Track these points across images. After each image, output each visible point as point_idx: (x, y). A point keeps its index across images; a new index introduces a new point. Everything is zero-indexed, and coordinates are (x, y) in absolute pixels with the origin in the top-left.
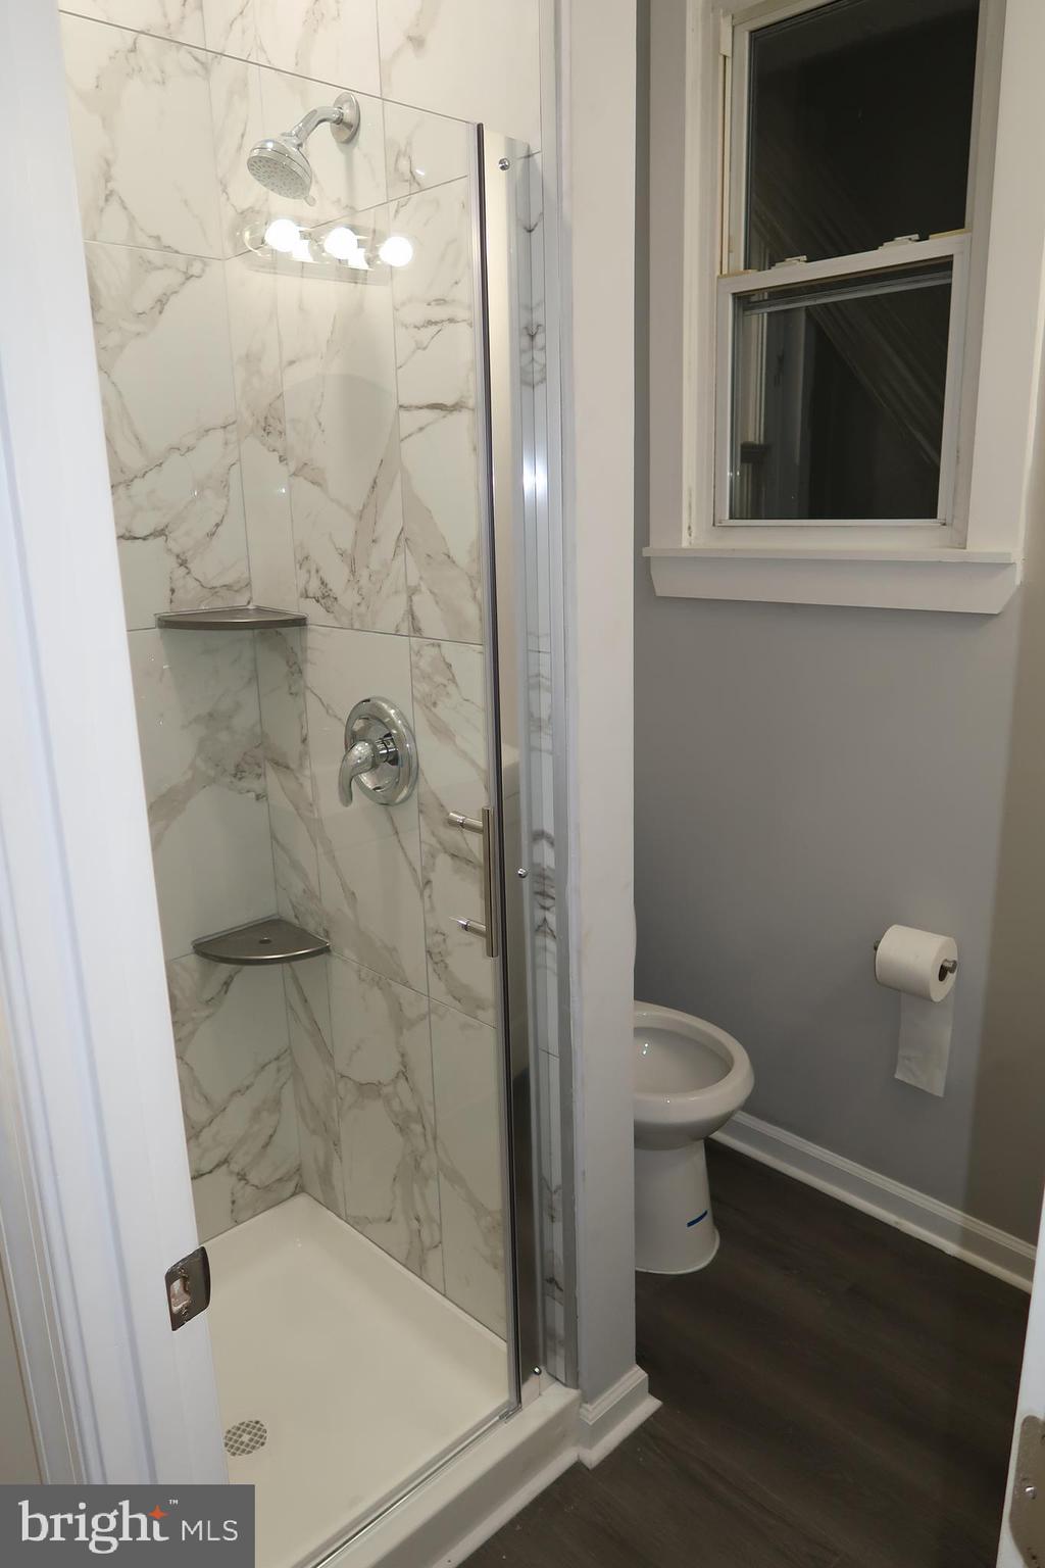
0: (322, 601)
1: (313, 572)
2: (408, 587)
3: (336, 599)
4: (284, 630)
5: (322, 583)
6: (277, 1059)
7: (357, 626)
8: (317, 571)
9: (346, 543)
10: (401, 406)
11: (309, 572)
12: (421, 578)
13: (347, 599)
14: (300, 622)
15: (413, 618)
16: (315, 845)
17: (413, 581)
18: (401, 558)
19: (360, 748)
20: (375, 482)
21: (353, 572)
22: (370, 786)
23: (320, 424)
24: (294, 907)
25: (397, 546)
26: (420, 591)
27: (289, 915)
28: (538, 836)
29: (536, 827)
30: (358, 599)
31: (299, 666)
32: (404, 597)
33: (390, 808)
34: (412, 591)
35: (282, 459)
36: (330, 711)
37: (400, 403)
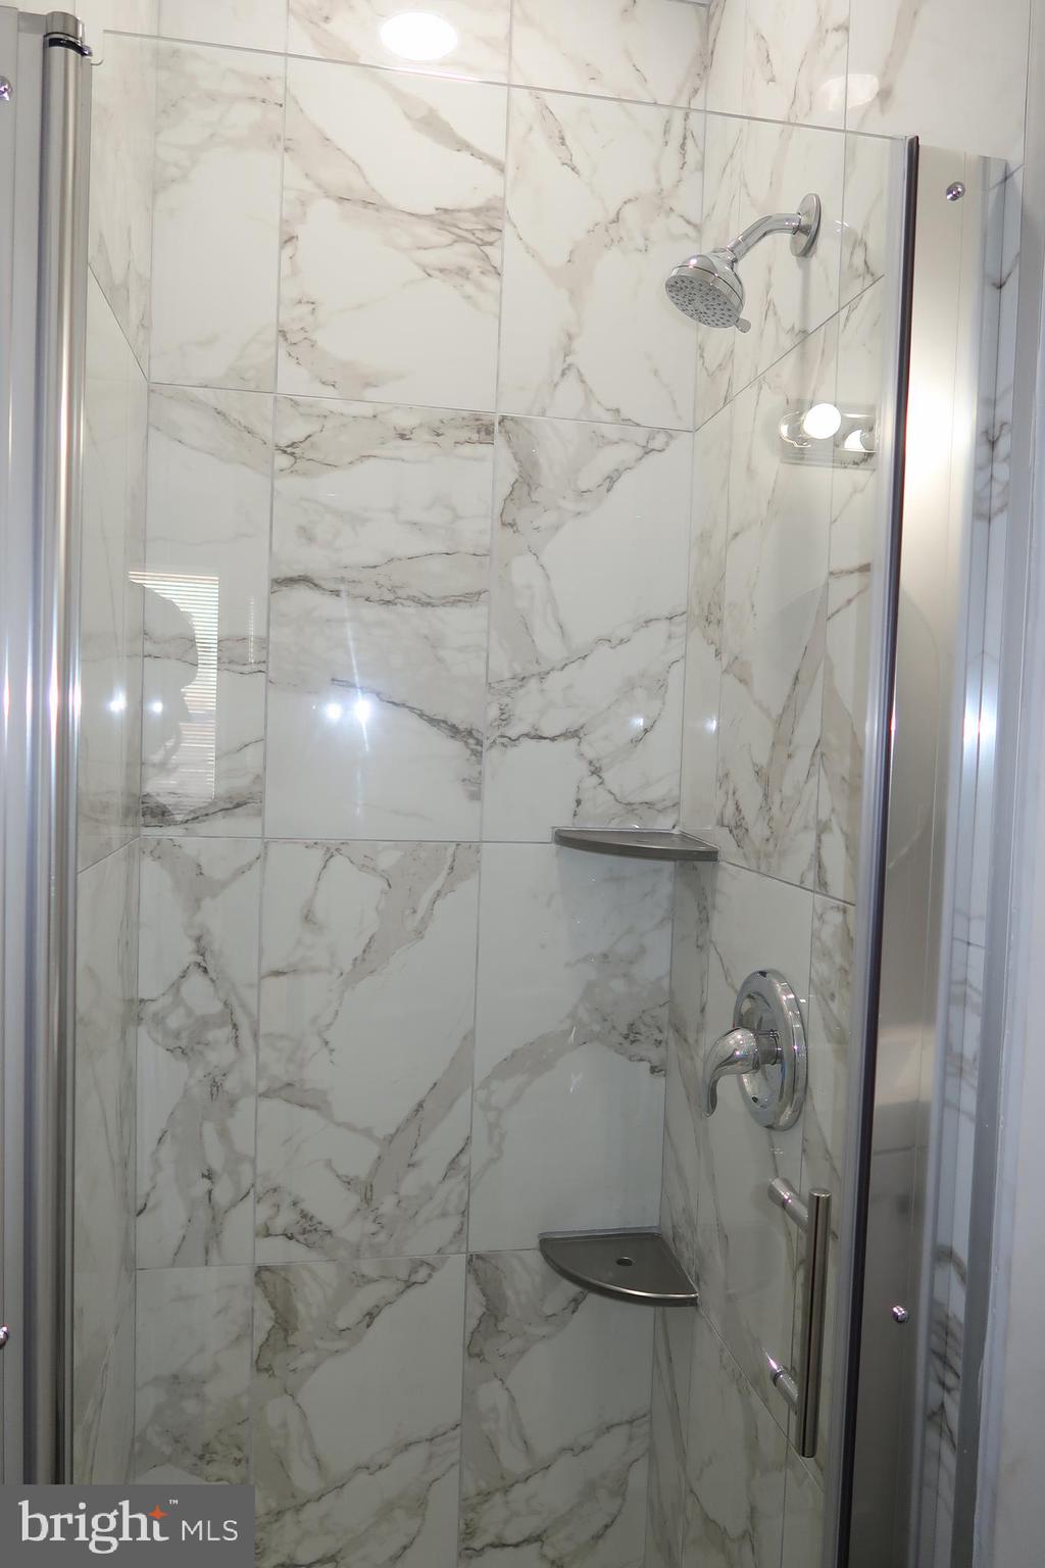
0: (734, 832)
1: (731, 792)
2: (819, 822)
3: (747, 830)
4: (699, 864)
5: (737, 808)
6: (631, 1422)
7: (763, 869)
8: (734, 793)
9: (762, 758)
10: (831, 573)
11: (727, 793)
12: (833, 810)
13: (758, 830)
14: (711, 856)
15: (820, 866)
16: (699, 1153)
17: (824, 815)
18: (814, 780)
19: (739, 1037)
20: (797, 678)
21: (766, 796)
23: (753, 607)
24: (674, 1227)
25: (812, 765)
26: (830, 829)
27: (668, 1232)
28: (945, 1255)
29: (942, 1239)
30: (767, 833)
31: (708, 913)
32: (812, 836)
33: (773, 1132)
34: (823, 828)
35: (718, 653)
36: (729, 980)
37: (831, 570)
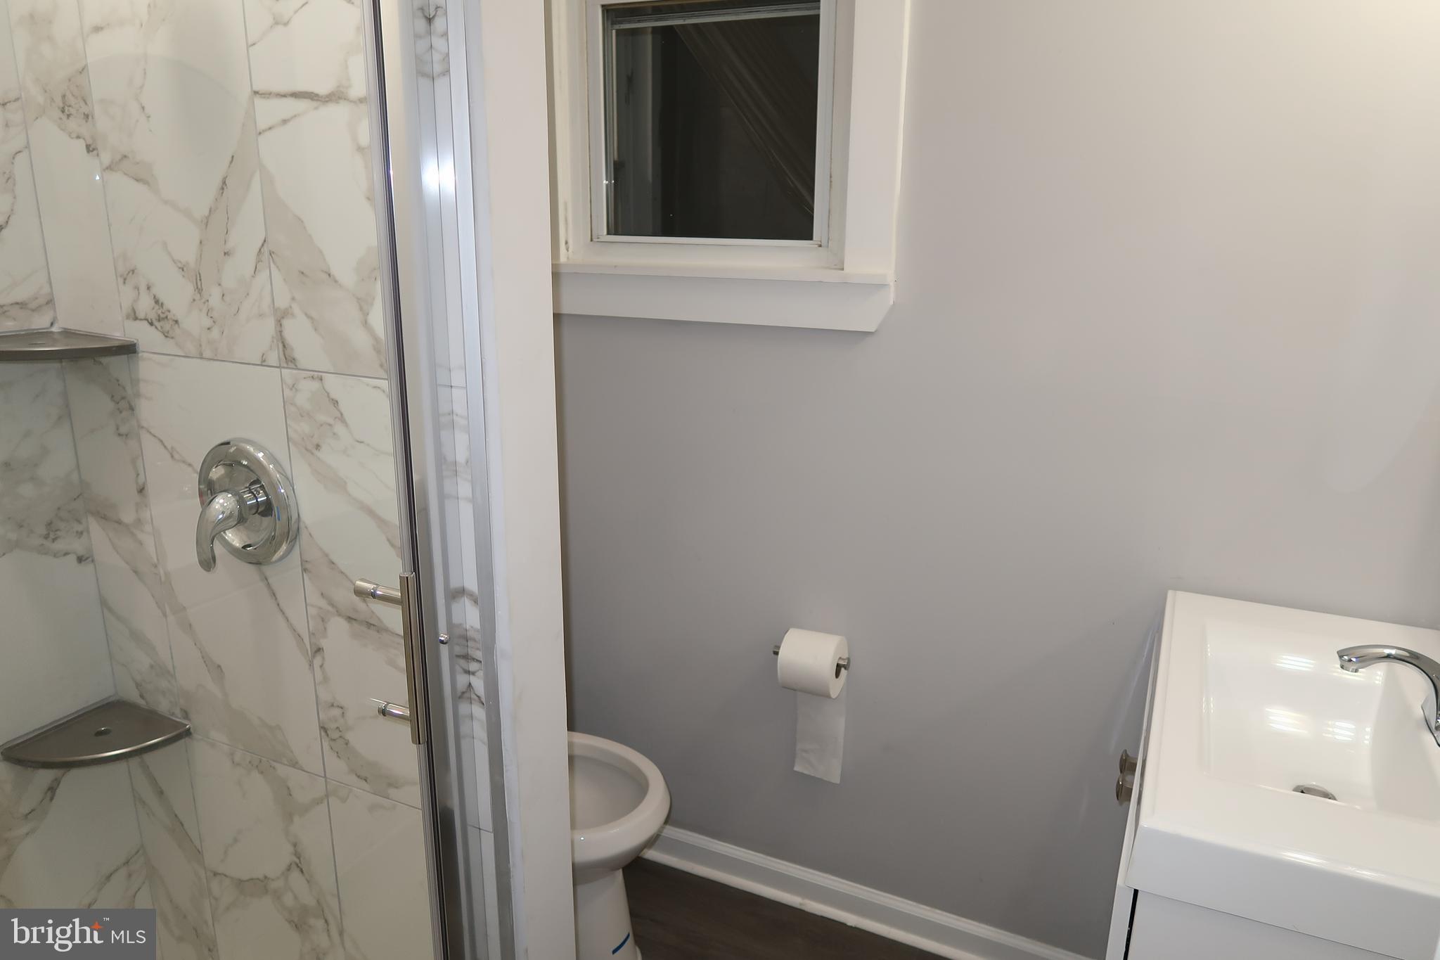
0: (156, 323)
1: (143, 288)
2: (276, 310)
3: (176, 322)
4: (105, 360)
5: (157, 302)
6: (127, 863)
7: (207, 354)
8: (149, 288)
9: (188, 254)
10: (256, 93)
11: (137, 288)
12: (293, 299)
13: (193, 322)
14: (128, 349)
15: (284, 346)
16: (165, 615)
17: (282, 303)
18: (263, 276)
19: (221, 501)
20: (224, 183)
21: (199, 290)
22: (237, 543)
23: (143, 108)
24: (138, 685)
25: (259, 261)
26: (293, 315)
27: (132, 695)
28: (457, 594)
29: (454, 584)
30: (207, 322)
31: (129, 403)
32: (270, 324)
33: (264, 568)
34: (281, 316)
35: (89, 149)
36: (176, 456)
37: (255, 88)
